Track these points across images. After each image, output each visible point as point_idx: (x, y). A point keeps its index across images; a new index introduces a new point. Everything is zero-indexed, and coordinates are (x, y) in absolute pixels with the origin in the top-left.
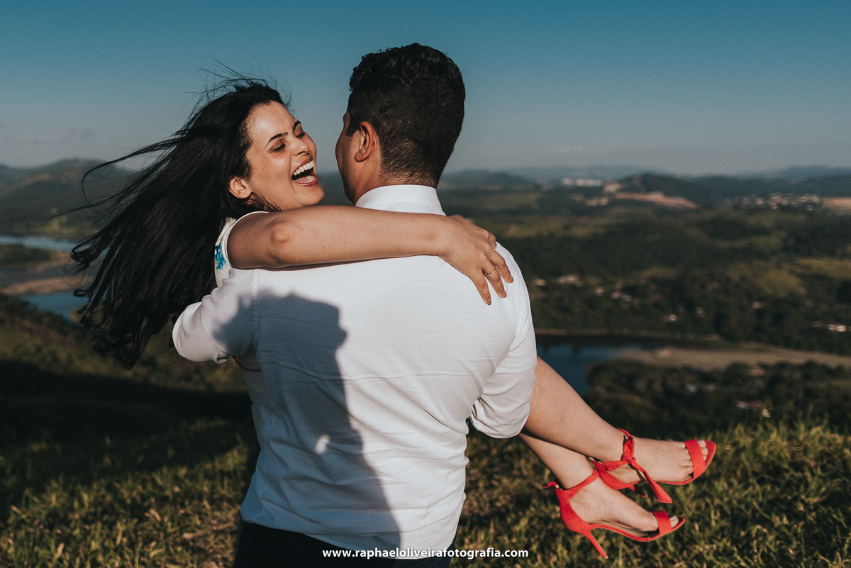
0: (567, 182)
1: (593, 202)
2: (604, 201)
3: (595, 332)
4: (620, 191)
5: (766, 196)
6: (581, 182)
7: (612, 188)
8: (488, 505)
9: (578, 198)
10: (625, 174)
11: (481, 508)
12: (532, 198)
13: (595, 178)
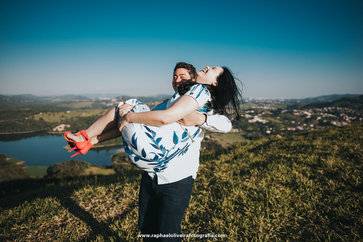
0: (100, 98)
1: (108, 105)
2: (112, 104)
3: (112, 145)
4: (116, 101)
5: (154, 102)
6: (104, 99)
7: (114, 100)
8: (121, 210)
9: (104, 103)
10: (118, 96)
11: (119, 212)
12: (89, 104)
13: (109, 97)
